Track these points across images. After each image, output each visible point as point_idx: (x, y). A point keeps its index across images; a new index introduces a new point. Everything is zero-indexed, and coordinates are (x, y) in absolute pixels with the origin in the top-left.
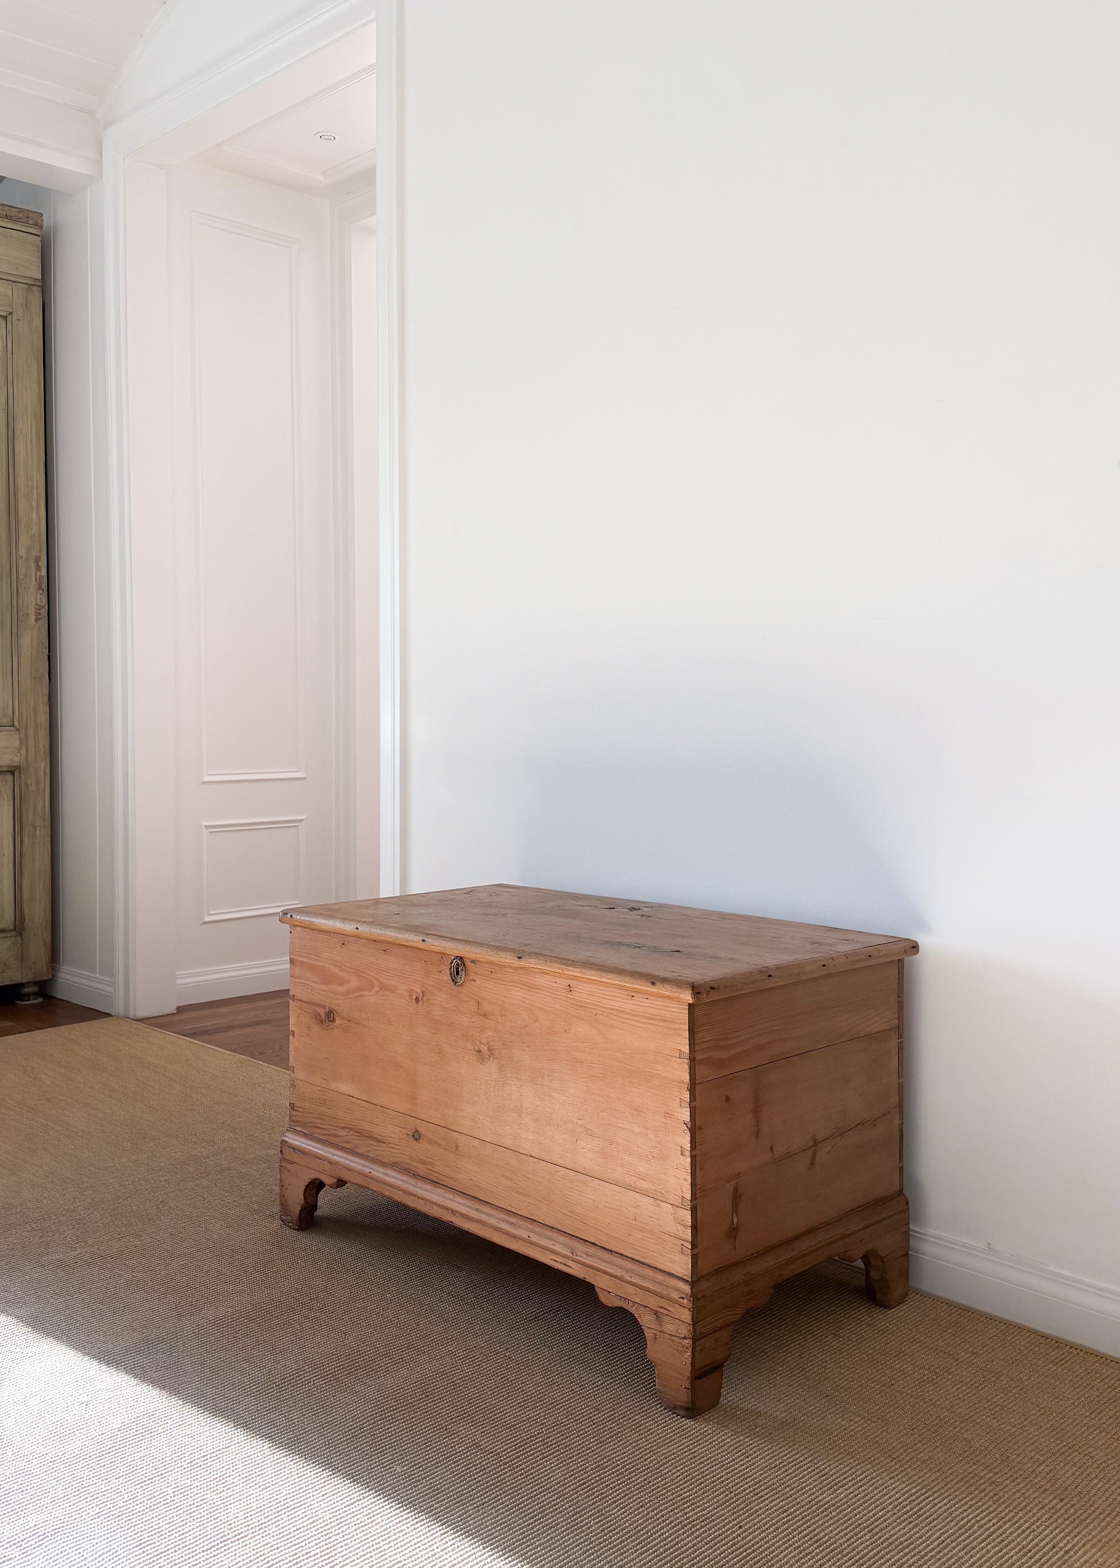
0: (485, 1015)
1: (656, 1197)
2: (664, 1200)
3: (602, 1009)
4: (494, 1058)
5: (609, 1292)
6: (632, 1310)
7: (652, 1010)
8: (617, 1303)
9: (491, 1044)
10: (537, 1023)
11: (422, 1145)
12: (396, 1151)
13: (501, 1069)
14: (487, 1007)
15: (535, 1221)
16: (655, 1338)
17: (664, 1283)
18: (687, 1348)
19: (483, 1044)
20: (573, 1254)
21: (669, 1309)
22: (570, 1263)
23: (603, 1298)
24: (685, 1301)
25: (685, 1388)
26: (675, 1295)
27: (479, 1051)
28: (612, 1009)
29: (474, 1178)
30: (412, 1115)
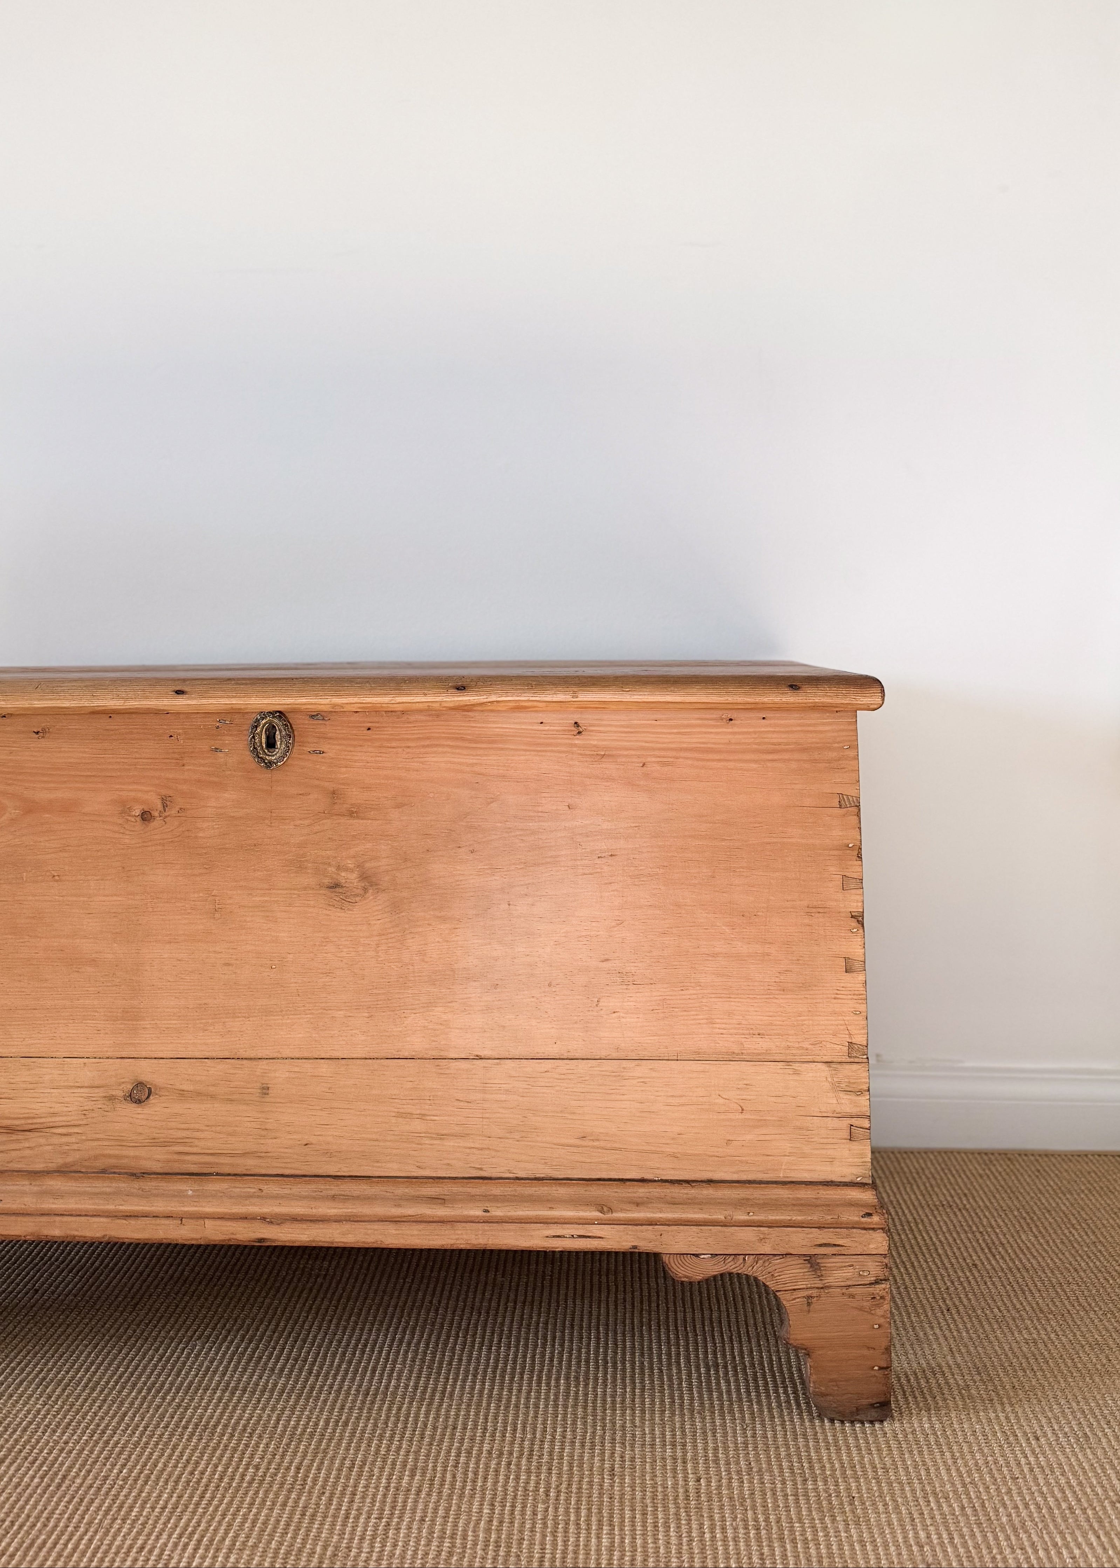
0: (352, 814)
1: (789, 1058)
2: (810, 1058)
3: (657, 753)
4: (379, 891)
5: (697, 1255)
6: (757, 1270)
7: (775, 736)
8: (713, 1269)
9: (368, 865)
10: (494, 805)
11: (155, 1108)
12: (72, 1139)
13: (396, 907)
14: (356, 796)
15: (490, 1178)
16: (809, 1304)
17: (819, 1202)
18: (882, 1298)
19: (347, 870)
20: (602, 1212)
21: (840, 1242)
22: (595, 1230)
23: (683, 1271)
24: (876, 1219)
25: (881, 1368)
26: (853, 1216)
27: (335, 886)
28: (681, 749)
29: (313, 1139)
30: (124, 1054)
